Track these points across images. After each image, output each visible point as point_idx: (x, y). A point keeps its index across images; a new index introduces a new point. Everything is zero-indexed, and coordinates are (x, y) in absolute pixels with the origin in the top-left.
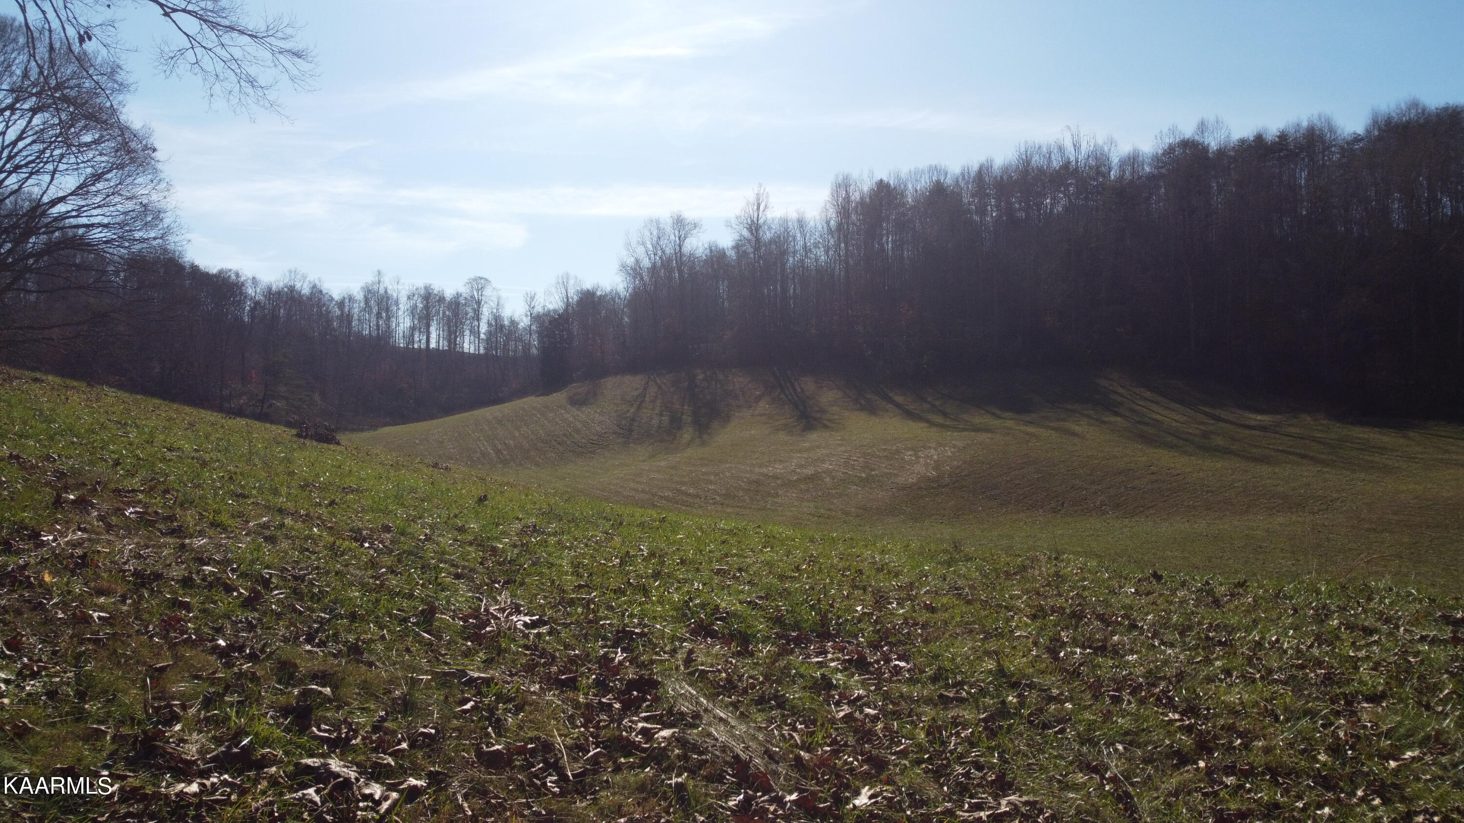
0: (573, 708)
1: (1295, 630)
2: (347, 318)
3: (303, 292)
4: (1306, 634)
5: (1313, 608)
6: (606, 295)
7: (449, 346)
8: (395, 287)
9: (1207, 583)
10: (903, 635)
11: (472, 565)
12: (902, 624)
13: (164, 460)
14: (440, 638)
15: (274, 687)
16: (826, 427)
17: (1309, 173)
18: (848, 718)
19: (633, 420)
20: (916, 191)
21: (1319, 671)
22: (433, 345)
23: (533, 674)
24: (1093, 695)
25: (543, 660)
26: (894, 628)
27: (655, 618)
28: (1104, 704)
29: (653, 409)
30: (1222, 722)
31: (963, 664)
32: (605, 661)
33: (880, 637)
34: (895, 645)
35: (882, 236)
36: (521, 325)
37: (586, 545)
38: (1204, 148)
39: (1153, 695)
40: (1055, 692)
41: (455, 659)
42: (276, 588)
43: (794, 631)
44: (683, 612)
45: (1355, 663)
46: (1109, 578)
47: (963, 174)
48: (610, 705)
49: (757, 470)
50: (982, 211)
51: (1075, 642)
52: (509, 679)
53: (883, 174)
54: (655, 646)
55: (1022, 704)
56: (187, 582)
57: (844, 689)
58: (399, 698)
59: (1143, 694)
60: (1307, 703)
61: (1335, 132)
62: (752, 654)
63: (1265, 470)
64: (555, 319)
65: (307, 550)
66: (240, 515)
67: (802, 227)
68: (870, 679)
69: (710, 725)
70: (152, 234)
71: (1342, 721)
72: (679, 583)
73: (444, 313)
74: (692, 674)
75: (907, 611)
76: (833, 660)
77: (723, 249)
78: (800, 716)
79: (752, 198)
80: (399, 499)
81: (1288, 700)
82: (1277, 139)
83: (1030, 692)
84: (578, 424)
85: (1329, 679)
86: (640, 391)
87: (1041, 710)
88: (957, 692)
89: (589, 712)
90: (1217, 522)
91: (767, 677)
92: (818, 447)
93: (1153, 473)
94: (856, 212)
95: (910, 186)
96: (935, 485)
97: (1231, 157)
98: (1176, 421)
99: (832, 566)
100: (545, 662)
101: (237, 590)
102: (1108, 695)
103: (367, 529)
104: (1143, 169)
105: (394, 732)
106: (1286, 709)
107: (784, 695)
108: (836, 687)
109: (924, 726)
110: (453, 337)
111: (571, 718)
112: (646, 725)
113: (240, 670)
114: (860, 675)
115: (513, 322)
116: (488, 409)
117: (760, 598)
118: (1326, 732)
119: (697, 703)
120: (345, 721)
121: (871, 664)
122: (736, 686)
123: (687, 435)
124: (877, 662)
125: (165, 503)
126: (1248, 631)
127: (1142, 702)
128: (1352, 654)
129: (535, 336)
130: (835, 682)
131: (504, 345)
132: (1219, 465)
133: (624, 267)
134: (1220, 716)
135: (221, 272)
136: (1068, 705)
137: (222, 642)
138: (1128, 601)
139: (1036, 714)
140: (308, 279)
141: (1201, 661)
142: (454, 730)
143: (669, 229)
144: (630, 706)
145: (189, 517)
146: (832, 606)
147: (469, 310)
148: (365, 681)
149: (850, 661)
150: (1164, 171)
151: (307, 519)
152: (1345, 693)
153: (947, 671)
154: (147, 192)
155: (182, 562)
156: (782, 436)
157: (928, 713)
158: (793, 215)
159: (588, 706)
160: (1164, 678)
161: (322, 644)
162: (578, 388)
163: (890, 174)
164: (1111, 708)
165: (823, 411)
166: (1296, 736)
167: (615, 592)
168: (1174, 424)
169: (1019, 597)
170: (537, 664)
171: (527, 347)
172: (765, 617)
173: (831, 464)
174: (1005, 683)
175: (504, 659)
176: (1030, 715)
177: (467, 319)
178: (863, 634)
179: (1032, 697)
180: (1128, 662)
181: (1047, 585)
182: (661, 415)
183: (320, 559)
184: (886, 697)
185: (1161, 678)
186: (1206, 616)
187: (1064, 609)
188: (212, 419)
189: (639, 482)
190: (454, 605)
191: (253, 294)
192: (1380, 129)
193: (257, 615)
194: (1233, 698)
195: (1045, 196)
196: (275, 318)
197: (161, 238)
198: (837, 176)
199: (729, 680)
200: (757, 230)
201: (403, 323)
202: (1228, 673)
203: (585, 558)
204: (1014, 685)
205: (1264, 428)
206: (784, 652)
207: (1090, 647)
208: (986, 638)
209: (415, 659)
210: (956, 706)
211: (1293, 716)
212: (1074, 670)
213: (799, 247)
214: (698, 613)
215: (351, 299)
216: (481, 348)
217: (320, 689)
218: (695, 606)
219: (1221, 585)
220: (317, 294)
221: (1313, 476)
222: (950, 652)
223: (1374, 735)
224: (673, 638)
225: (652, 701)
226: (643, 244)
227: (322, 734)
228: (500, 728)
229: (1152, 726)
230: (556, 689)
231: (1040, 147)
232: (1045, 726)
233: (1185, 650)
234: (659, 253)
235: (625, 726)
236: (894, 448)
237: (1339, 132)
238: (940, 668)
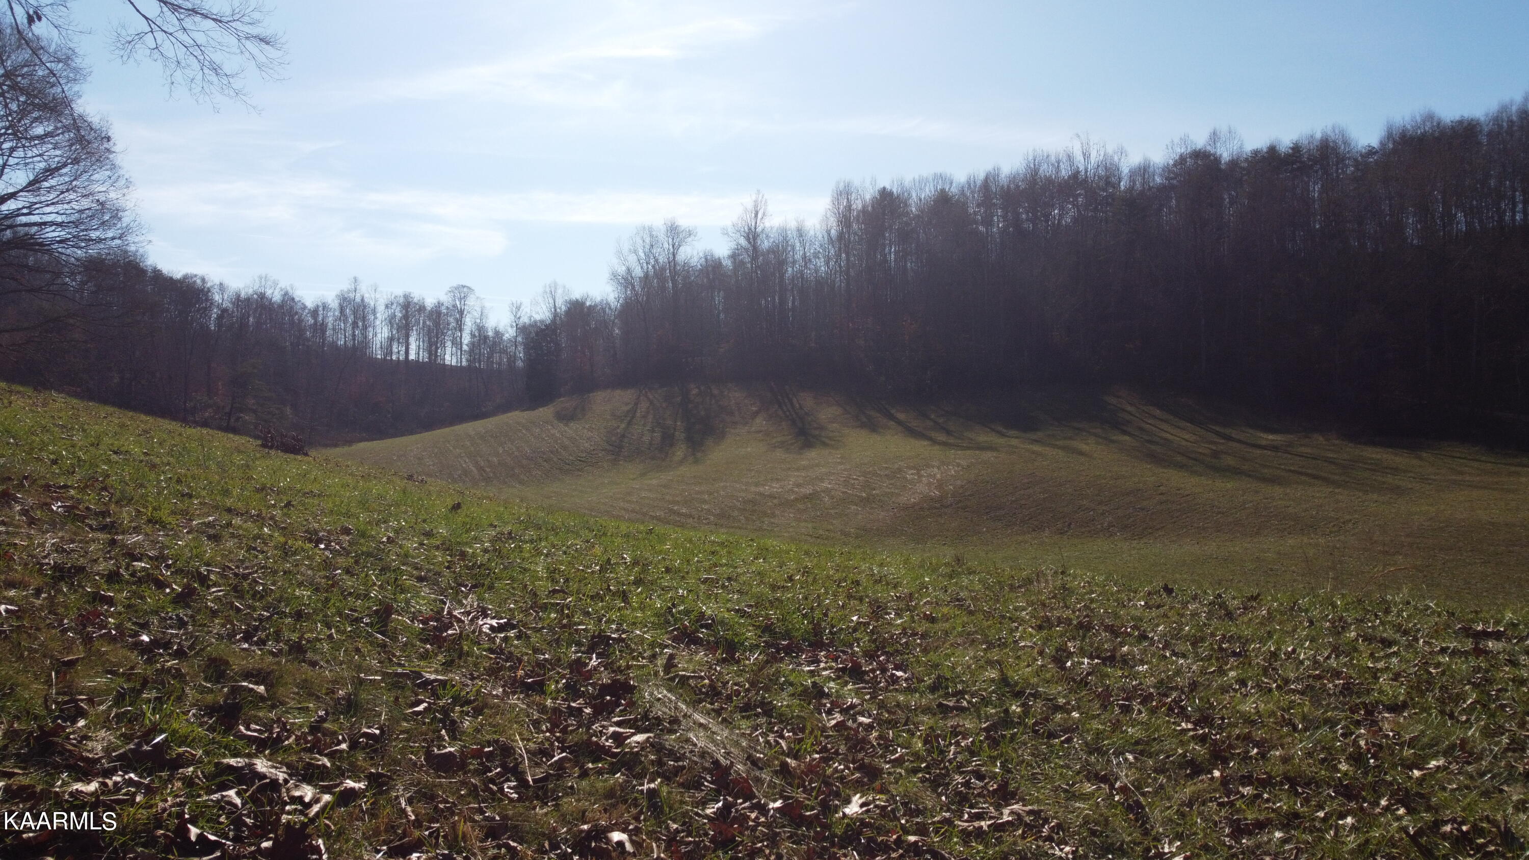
0: (539, 712)
1: (1311, 641)
2: (320, 328)
3: (274, 299)
4: (1323, 645)
5: (1329, 621)
6: (596, 305)
7: (429, 358)
8: (373, 296)
9: (1220, 596)
10: (901, 644)
11: (437, 569)
12: (900, 634)
13: (109, 462)
14: (395, 639)
15: (200, 685)
16: (825, 445)
17: (1322, 186)
18: (840, 726)
19: (623, 436)
20: (920, 200)
21: (1337, 682)
22: (412, 357)
23: (496, 678)
24: (1102, 705)
25: (508, 664)
26: (892, 637)
27: (634, 624)
28: (1113, 713)
29: (644, 425)
30: (1237, 731)
31: (964, 673)
32: (577, 666)
33: (877, 647)
34: (892, 655)
35: (884, 245)
36: (506, 337)
37: (565, 553)
38: (1216, 159)
39: (1165, 704)
40: (1062, 701)
41: (410, 661)
42: (215, 585)
43: (785, 640)
44: (665, 618)
45: (1375, 674)
46: (1118, 591)
47: (969, 184)
48: (580, 710)
49: (753, 489)
50: (988, 222)
51: (1082, 652)
52: (469, 682)
53: (886, 181)
54: (633, 651)
55: (1026, 712)
56: (113, 577)
57: (836, 697)
58: (343, 698)
59: (1154, 704)
60: (1326, 712)
61: (1349, 145)
62: (738, 662)
63: (1277, 491)
64: (542, 330)
65: (255, 549)
66: (185, 513)
67: (801, 236)
68: (865, 688)
69: (689, 730)
70: (110, 234)
71: (1362, 731)
72: (663, 590)
73: (424, 323)
74: (672, 679)
75: (905, 622)
76: (825, 669)
77: (719, 258)
78: (788, 724)
79: (750, 206)
80: (363, 504)
81: (1306, 710)
82: (1290, 151)
83: (1035, 702)
84: (565, 440)
85: (1347, 689)
86: (630, 407)
87: (1046, 719)
88: (958, 701)
89: (556, 718)
90: (1228, 544)
91: (753, 684)
92: (817, 465)
93: (1162, 494)
94: (858, 220)
95: (914, 195)
96: (938, 505)
97: (1244, 169)
98: (1187, 441)
99: (828, 577)
100: (510, 666)
101: (169, 586)
102: (1117, 705)
103: (325, 530)
104: (1154, 179)
105: (335, 733)
106: (1304, 718)
107: (771, 702)
108: (828, 696)
109: (921, 735)
110: (433, 348)
111: (537, 723)
112: (617, 729)
113: (163, 666)
114: (854, 684)
115: (498, 333)
116: (470, 424)
117: (750, 606)
118: (1347, 741)
119: (676, 708)
120: (279, 720)
121: (866, 673)
122: (720, 693)
123: (680, 452)
124: (873, 671)
125: (100, 499)
126: (1263, 641)
127: (1153, 711)
128: (1371, 665)
129: (520, 348)
130: (826, 690)
131: (488, 358)
132: (1229, 485)
133: (614, 275)
134: (1235, 725)
135: (186, 277)
136: (1075, 715)
137: (145, 638)
138: (1138, 613)
139: (1041, 724)
140: (279, 286)
141: (1214, 671)
142: (402, 732)
143: (662, 236)
144: (602, 710)
145: (126, 515)
146: (826, 615)
147: (451, 320)
148: (306, 680)
149: (843, 670)
150: (1175, 182)
151: (259, 519)
152: (1365, 703)
153: (947, 679)
154: (104, 189)
155: (111, 558)
156: (779, 454)
157: (926, 721)
158: (792, 225)
159: (556, 710)
160: (1175, 688)
161: (262, 642)
162: (564, 403)
163: (893, 182)
164: (1121, 717)
165: (821, 428)
166: (1315, 745)
167: (592, 597)
168: (1184, 443)
169: (1024, 609)
170: (502, 668)
171: (512, 359)
172: (754, 626)
173: (830, 483)
174: (1008, 692)
175: (465, 662)
176: (1035, 724)
177: (448, 329)
178: (858, 643)
179: (1038, 706)
180: (1138, 673)
181: (1053, 597)
182: (653, 431)
183: (268, 558)
184: (882, 706)
185: (1172, 689)
186: (1219, 628)
187: (1071, 620)
188: (170, 427)
189: (629, 502)
190: (414, 607)
191: (220, 301)
192: (1394, 142)
193: (190, 612)
194: (1248, 707)
195: (1053, 206)
196: (243, 324)
197: (120, 238)
198: (838, 183)
199: (712, 686)
200: (755, 238)
201: (380, 333)
202: (1243, 683)
203: (562, 564)
204: (1018, 695)
205: (1275, 448)
206: (773, 659)
207: (1098, 658)
208: (988, 648)
209: (365, 660)
210: (957, 715)
211: (1311, 724)
212: (1082, 679)
213: (798, 256)
214: (681, 619)
215: (325, 307)
216: (464, 360)
217: (251, 686)
218: (679, 612)
219: (1234, 598)
220: (289, 301)
221: (1325, 497)
222: (950, 661)
223: (1396, 744)
224: (652, 645)
225: (627, 705)
226: (635, 252)
227: (249, 733)
228: (454, 731)
229: (1163, 735)
230: (521, 692)
231: (1048, 156)
232: (1051, 735)
233: (1198, 661)
234: (652, 261)
235: (595, 731)
236: (896, 466)
237: (1353, 144)
238: (939, 677)
